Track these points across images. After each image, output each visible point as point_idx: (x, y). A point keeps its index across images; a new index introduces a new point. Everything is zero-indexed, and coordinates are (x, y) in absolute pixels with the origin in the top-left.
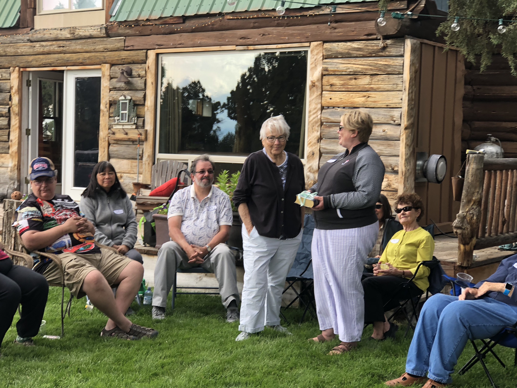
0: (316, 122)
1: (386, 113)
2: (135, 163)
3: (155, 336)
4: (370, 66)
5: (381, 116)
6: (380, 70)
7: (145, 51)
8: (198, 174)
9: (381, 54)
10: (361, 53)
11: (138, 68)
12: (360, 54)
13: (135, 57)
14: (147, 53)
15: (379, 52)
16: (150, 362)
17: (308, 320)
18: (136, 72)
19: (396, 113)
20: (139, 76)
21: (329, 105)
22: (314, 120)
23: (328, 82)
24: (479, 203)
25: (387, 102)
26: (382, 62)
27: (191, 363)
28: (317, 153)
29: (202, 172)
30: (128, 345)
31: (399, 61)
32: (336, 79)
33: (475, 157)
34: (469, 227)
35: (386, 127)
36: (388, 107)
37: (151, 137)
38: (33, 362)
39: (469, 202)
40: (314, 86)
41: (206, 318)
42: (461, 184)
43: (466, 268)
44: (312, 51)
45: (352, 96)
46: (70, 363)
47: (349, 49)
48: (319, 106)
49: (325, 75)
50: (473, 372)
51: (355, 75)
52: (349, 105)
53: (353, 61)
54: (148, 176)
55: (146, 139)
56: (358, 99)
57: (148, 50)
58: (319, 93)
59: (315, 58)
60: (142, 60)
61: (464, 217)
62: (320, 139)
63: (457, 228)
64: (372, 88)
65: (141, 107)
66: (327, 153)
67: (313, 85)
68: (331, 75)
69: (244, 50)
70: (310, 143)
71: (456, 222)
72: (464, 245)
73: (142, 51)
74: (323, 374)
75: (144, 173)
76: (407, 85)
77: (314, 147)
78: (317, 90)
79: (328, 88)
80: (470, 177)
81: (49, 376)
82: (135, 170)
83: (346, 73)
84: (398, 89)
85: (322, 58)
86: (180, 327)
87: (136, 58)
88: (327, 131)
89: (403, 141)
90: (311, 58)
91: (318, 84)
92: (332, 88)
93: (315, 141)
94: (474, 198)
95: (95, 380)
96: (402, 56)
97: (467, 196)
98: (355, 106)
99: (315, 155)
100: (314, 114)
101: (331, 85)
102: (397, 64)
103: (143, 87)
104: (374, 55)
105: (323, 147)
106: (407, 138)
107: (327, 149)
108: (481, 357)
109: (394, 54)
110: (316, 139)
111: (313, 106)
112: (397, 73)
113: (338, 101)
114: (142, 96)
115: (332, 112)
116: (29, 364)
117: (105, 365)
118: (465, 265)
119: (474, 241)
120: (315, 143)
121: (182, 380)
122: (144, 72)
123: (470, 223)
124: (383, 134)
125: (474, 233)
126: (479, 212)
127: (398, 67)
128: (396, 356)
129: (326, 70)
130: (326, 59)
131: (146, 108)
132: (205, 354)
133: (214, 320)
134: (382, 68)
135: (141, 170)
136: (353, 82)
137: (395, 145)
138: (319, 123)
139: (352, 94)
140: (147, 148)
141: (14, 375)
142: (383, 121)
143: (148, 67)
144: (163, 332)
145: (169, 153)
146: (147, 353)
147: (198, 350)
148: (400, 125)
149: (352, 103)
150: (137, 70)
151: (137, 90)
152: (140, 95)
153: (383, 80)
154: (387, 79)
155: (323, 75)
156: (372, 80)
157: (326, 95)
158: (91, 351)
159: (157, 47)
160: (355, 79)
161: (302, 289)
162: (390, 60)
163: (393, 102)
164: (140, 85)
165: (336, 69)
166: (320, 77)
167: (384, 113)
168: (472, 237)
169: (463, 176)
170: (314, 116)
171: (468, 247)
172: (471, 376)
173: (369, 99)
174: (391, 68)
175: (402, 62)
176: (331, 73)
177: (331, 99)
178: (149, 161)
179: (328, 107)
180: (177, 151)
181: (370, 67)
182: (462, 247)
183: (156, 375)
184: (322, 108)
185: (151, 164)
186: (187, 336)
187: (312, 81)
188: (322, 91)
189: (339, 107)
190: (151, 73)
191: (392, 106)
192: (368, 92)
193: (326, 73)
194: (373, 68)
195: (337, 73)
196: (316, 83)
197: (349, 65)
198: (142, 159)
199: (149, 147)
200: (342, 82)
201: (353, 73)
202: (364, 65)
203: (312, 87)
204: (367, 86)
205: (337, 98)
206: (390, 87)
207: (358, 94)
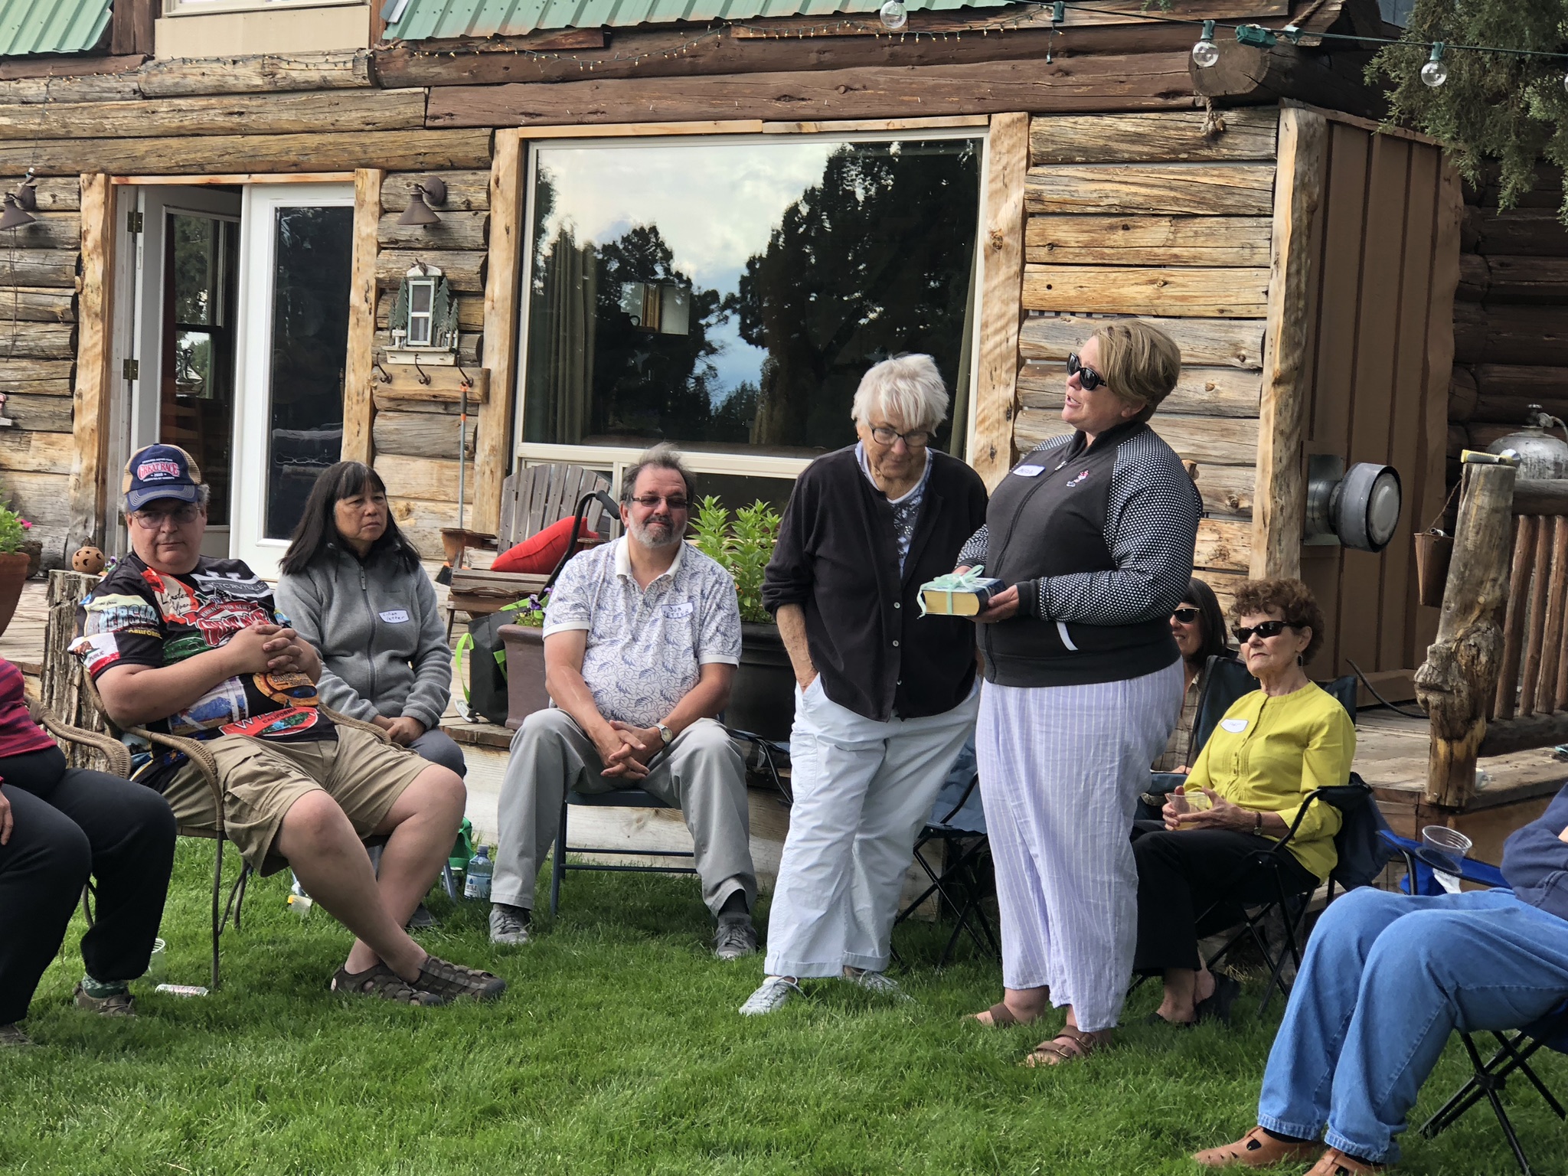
0: (1004, 358)
1: (1217, 335)
2: (453, 469)
3: (495, 993)
4: (1171, 189)
5: (1202, 344)
6: (1201, 202)
7: (488, 131)
8: (637, 505)
9: (1206, 152)
10: (1146, 149)
11: (465, 182)
12: (1141, 153)
13: (457, 150)
14: (493, 137)
15: (1201, 147)
16: (477, 1072)
17: (963, 957)
18: (460, 194)
19: (1248, 335)
20: (468, 207)
21: (1045, 305)
22: (998, 351)
23: (1042, 234)
24: (1497, 613)
25: (1222, 301)
26: (1208, 177)
27: (600, 1082)
28: (1004, 452)
29: (652, 499)
30: (414, 1021)
31: (1260, 176)
32: (1065, 228)
33: (1487, 474)
34: (1464, 685)
35: (1216, 377)
36: (1223, 316)
37: (499, 392)
38: (121, 1066)
39: (1466, 609)
40: (1000, 248)
41: (654, 945)
42: (1442, 553)
43: (1451, 811)
44: (993, 142)
45: (1115, 280)
46: (234, 1069)
47: (1109, 138)
48: (1014, 308)
49: (1033, 215)
50: (1466, 1128)
51: (1125, 215)
52: (1105, 307)
53: (1119, 172)
54: (491, 508)
55: (486, 397)
56: (1133, 289)
57: (496, 127)
58: (1016, 268)
59: (1004, 161)
60: (479, 159)
61: (1450, 657)
62: (1014, 409)
63: (1426, 687)
64: (1176, 256)
65: (472, 301)
67: (997, 245)
68: (1054, 214)
69: (790, 134)
70: (983, 421)
71: (1424, 672)
72: (1449, 740)
73: (477, 132)
74: (1004, 1122)
75: (476, 501)
76: (1284, 249)
77: (995, 434)
78: (1009, 260)
79: (1043, 253)
80: (1471, 535)
81: (168, 1106)
82: (449, 491)
83: (1099, 210)
84: (1258, 259)
85: (1024, 163)
86: (572, 969)
87: (459, 153)
88: (1034, 383)
89: (1268, 421)
90: (991, 163)
91: (1013, 242)
92: (1055, 256)
93: (1000, 414)
94: (1481, 599)
95: (307, 1122)
96: (1271, 160)
97: (1460, 590)
98: (1125, 310)
99: (998, 457)
100: (997, 332)
101: (1052, 246)
102: (1256, 185)
103: (481, 241)
104: (1185, 156)
105: (1024, 433)
106: (1279, 412)
108: (1490, 1083)
109: (1247, 154)
110: (1002, 410)
111: (996, 308)
112: (1255, 211)
113: (1073, 293)
114: (477, 269)
115: (1054, 327)
116: (109, 1069)
117: (339, 1078)
118: (1449, 801)
119: (1480, 728)
120: (999, 422)
121: (572, 1130)
122: (483, 196)
123: (1468, 674)
124: (1206, 396)
125: (1478, 705)
126: (1498, 640)
127: (1256, 194)
128: (1231, 1075)
129: (1037, 198)
130: (1036, 165)
131: (487, 304)
132: (644, 1054)
133: (677, 952)
134: (1209, 196)
135: (469, 492)
136: (1119, 237)
137: (1244, 433)
138: (1014, 360)
139: (1114, 274)
140: (489, 425)
141: (62, 1102)
142: (1207, 356)
143: (497, 182)
144: (520, 985)
145: (554, 442)
146: (470, 1046)
147: (626, 1040)
148: (1259, 370)
149: (1114, 301)
150: (463, 188)
151: (462, 249)
152: (469, 264)
153: (1212, 234)
154: (1223, 230)
155: (1026, 215)
156: (1175, 232)
157: (1036, 276)
158: (299, 1034)
159: (524, 120)
160: (1126, 228)
161: (948, 863)
162: (1231, 173)
163: (1241, 301)
164: (469, 233)
165: (1067, 197)
166: (1019, 221)
167: (1211, 335)
168: (1474, 717)
169: (1450, 530)
170: (998, 338)
171: (1459, 748)
172: (1457, 1143)
173: (1166, 290)
174: (1237, 197)
175: (1271, 179)
176: (1052, 208)
177: (1049, 287)
178: (492, 465)
179: (1042, 313)
180: (578, 435)
181: (1172, 194)
182: (1442, 745)
183: (494, 1112)
184: (1024, 315)
185: (499, 474)
186: (591, 997)
187: (993, 233)
188: (1024, 262)
189: (1073, 314)
190: (505, 199)
191: (1238, 311)
192: (1163, 270)
193: (1037, 207)
194: (1179, 195)
195: (1069, 209)
196: (1006, 240)
197: (1108, 186)
198: (472, 459)
199: (494, 424)
200: (1084, 237)
201: (1120, 210)
202: (1153, 186)
203: (994, 251)
204: (1161, 251)
205: (1069, 283)
206: (1230, 255)
207: (1133, 275)
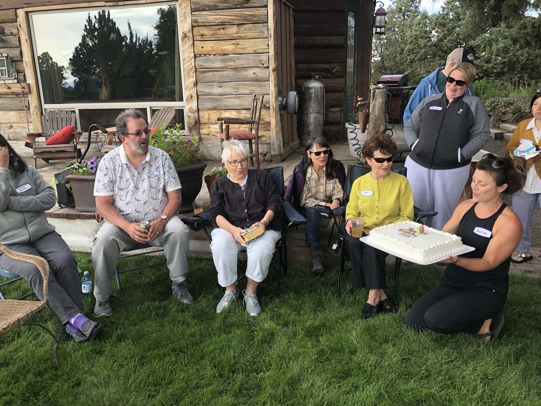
0: (191, 69)
1: (255, 58)
2: (23, 114)
4: (237, 16)
5: (251, 61)
6: (246, 20)
7: (14, 10)
8: (132, 137)
9: (245, 5)
10: (227, 5)
11: (9, 26)
13: (5, 16)
14: (16, 12)
15: (244, 3)
18: (8, 30)
19: (264, 58)
20: (12, 34)
21: (202, 53)
22: (189, 67)
23: (198, 32)
25: (255, 49)
26: (248, 12)
28: (195, 96)
31: (263, 10)
32: (205, 30)
33: (381, 92)
35: (256, 70)
36: (255, 52)
37: (34, 89)
40: (186, 37)
44: (180, 5)
45: (222, 44)
47: (216, 2)
48: (192, 55)
49: (194, 27)
51: (223, 25)
52: (220, 52)
53: (220, 12)
54: (39, 124)
55: (30, 92)
56: (228, 47)
57: (16, 9)
58: (191, 42)
59: (184, 11)
60: (13, 19)
62: (196, 84)
64: (240, 36)
65: (19, 63)
66: (204, 95)
68: (201, 26)
69: (114, 6)
70: (187, 88)
73: (10, 11)
75: (33, 122)
76: (272, 32)
77: (191, 91)
78: (189, 40)
79: (199, 38)
80: (377, 111)
82: (23, 120)
83: (215, 24)
84: (264, 36)
85: (190, 11)
87: (5, 18)
88: (202, 76)
89: (272, 81)
90: (180, 11)
91: (190, 35)
92: (203, 38)
93: (192, 85)
94: (380, 130)
96: (266, 6)
98: (226, 53)
99: (193, 98)
100: (188, 62)
101: (202, 35)
102: (262, 14)
103: (18, 44)
104: (239, 6)
105: (200, 90)
106: (275, 79)
107: (203, 92)
109: (258, 5)
111: (187, 55)
112: (262, 22)
113: (210, 49)
114: (19, 53)
115: (205, 59)
120: (192, 88)
122: (16, 30)
124: (254, 76)
127: (263, 16)
129: (196, 21)
130: (194, 12)
131: (24, 64)
134: (248, 18)
135: (30, 120)
136: (222, 31)
137: (265, 86)
138: (194, 69)
139: (221, 43)
140: (33, 100)
142: (252, 65)
143: (20, 26)
145: (54, 103)
148: (268, 67)
149: (222, 50)
150: (9, 28)
151: (12, 47)
152: (16, 52)
153: (250, 29)
154: (253, 28)
155: (193, 27)
156: (239, 29)
157: (198, 45)
159: (25, 6)
160: (223, 29)
162: (254, 11)
163: (261, 48)
164: (14, 42)
165: (205, 20)
166: (191, 29)
167: (253, 58)
170: (189, 64)
173: (238, 46)
174: (257, 18)
175: (266, 12)
176: (201, 24)
177: (202, 48)
178: (36, 111)
179: (205, 55)
180: (61, 101)
181: (237, 18)
184: (195, 57)
185: (39, 114)
187: (183, 33)
188: (194, 41)
189: (210, 55)
190: (24, 31)
191: (259, 51)
192: (237, 40)
193: (196, 24)
194: (239, 18)
195: (206, 24)
196: (188, 34)
197: (217, 17)
198: (29, 110)
199: (34, 99)
200: (211, 32)
201: (221, 24)
202: (231, 16)
203: (184, 38)
204: (235, 35)
205: (208, 46)
206: (256, 35)
207: (227, 43)
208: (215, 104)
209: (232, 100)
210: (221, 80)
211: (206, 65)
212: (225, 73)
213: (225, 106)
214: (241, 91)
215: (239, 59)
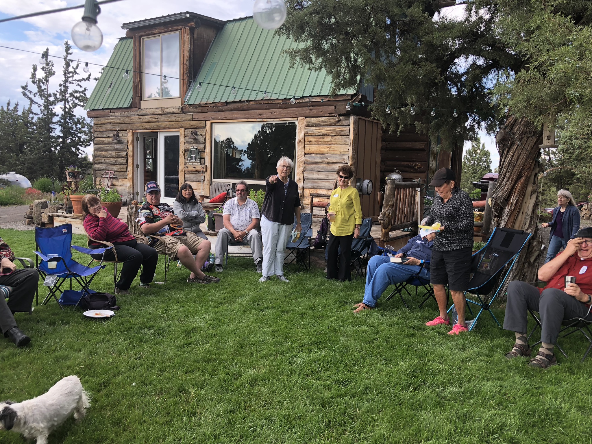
0: (301, 162)
1: (340, 157)
2: (200, 184)
3: (218, 281)
4: (331, 131)
5: (337, 159)
6: (337, 133)
7: (205, 121)
11: (201, 131)
12: (325, 124)
15: (336, 123)
16: (217, 296)
17: (301, 271)
18: (200, 133)
19: (346, 157)
20: (201, 135)
21: (309, 152)
23: (308, 139)
24: (392, 206)
25: (341, 151)
26: (338, 129)
27: (240, 297)
28: (302, 179)
30: (204, 287)
31: (347, 128)
32: (312, 138)
33: (390, 181)
34: (387, 219)
36: (341, 154)
37: (209, 170)
38: (151, 297)
39: (387, 206)
41: (246, 271)
42: (382, 196)
43: (385, 241)
44: (299, 123)
46: (172, 298)
47: (319, 122)
48: (303, 153)
50: (394, 299)
51: (323, 136)
52: (320, 153)
53: (321, 128)
54: (208, 191)
55: (206, 171)
56: (324, 149)
58: (303, 146)
59: (301, 126)
60: (203, 126)
61: (385, 214)
62: (304, 171)
63: (381, 220)
64: (332, 143)
65: (203, 153)
66: (308, 179)
67: (300, 142)
69: (261, 121)
70: (298, 174)
71: (380, 217)
72: (385, 229)
73: (203, 121)
74: (314, 301)
75: (205, 190)
76: (351, 141)
77: (300, 176)
78: (302, 144)
79: (308, 143)
80: (387, 193)
81: (161, 305)
82: (200, 188)
83: (318, 135)
84: (347, 143)
85: (304, 126)
86: (232, 276)
87: (199, 125)
88: (307, 167)
90: (298, 126)
91: (303, 141)
92: (310, 143)
93: (301, 172)
94: (390, 204)
95: (187, 307)
96: (349, 125)
97: (386, 202)
98: (323, 153)
100: (300, 157)
101: (310, 141)
103: (204, 142)
104: (333, 125)
105: (306, 175)
108: (399, 291)
109: (344, 124)
111: (300, 153)
112: (346, 135)
113: (314, 150)
115: (310, 156)
116: (148, 298)
117: (192, 298)
118: (385, 240)
119: (390, 227)
120: (301, 174)
121: (236, 306)
122: (204, 133)
123: (388, 217)
125: (389, 223)
126: (393, 211)
127: (346, 131)
128: (352, 290)
129: (307, 133)
130: (306, 127)
131: (206, 154)
132: (247, 291)
133: (250, 272)
135: (203, 188)
136: (322, 140)
138: (303, 162)
139: (321, 146)
140: (207, 176)
141: (141, 305)
142: (338, 161)
143: (207, 130)
144: (222, 279)
145: (219, 179)
146: (215, 291)
147: (244, 289)
149: (321, 151)
151: (201, 143)
152: (202, 146)
153: (338, 139)
154: (341, 138)
155: (305, 136)
156: (332, 139)
157: (307, 147)
158: (183, 290)
159: (211, 119)
160: (323, 138)
161: (297, 253)
162: (342, 128)
163: (344, 151)
164: (202, 140)
165: (312, 132)
168: (389, 225)
169: (384, 192)
170: (300, 159)
171: (386, 230)
172: (393, 301)
173: (331, 149)
174: (343, 132)
175: (349, 129)
176: (310, 135)
177: (309, 149)
178: (208, 183)
179: (308, 154)
180: (224, 177)
182: (383, 230)
183: (221, 303)
184: (305, 154)
185: (209, 185)
186: (236, 281)
187: (299, 139)
188: (305, 145)
189: (314, 154)
190: (208, 134)
191: (344, 153)
192: (330, 146)
193: (307, 135)
195: (313, 135)
197: (320, 130)
198: (204, 182)
200: (316, 140)
202: (328, 130)
204: (329, 142)
205: (313, 148)
206: (342, 143)
207: (325, 147)
208: (313, 185)
209: (324, 183)
210: (319, 170)
211: (310, 160)
212: (322, 166)
213: (320, 186)
214: (330, 177)
215: (330, 157)
